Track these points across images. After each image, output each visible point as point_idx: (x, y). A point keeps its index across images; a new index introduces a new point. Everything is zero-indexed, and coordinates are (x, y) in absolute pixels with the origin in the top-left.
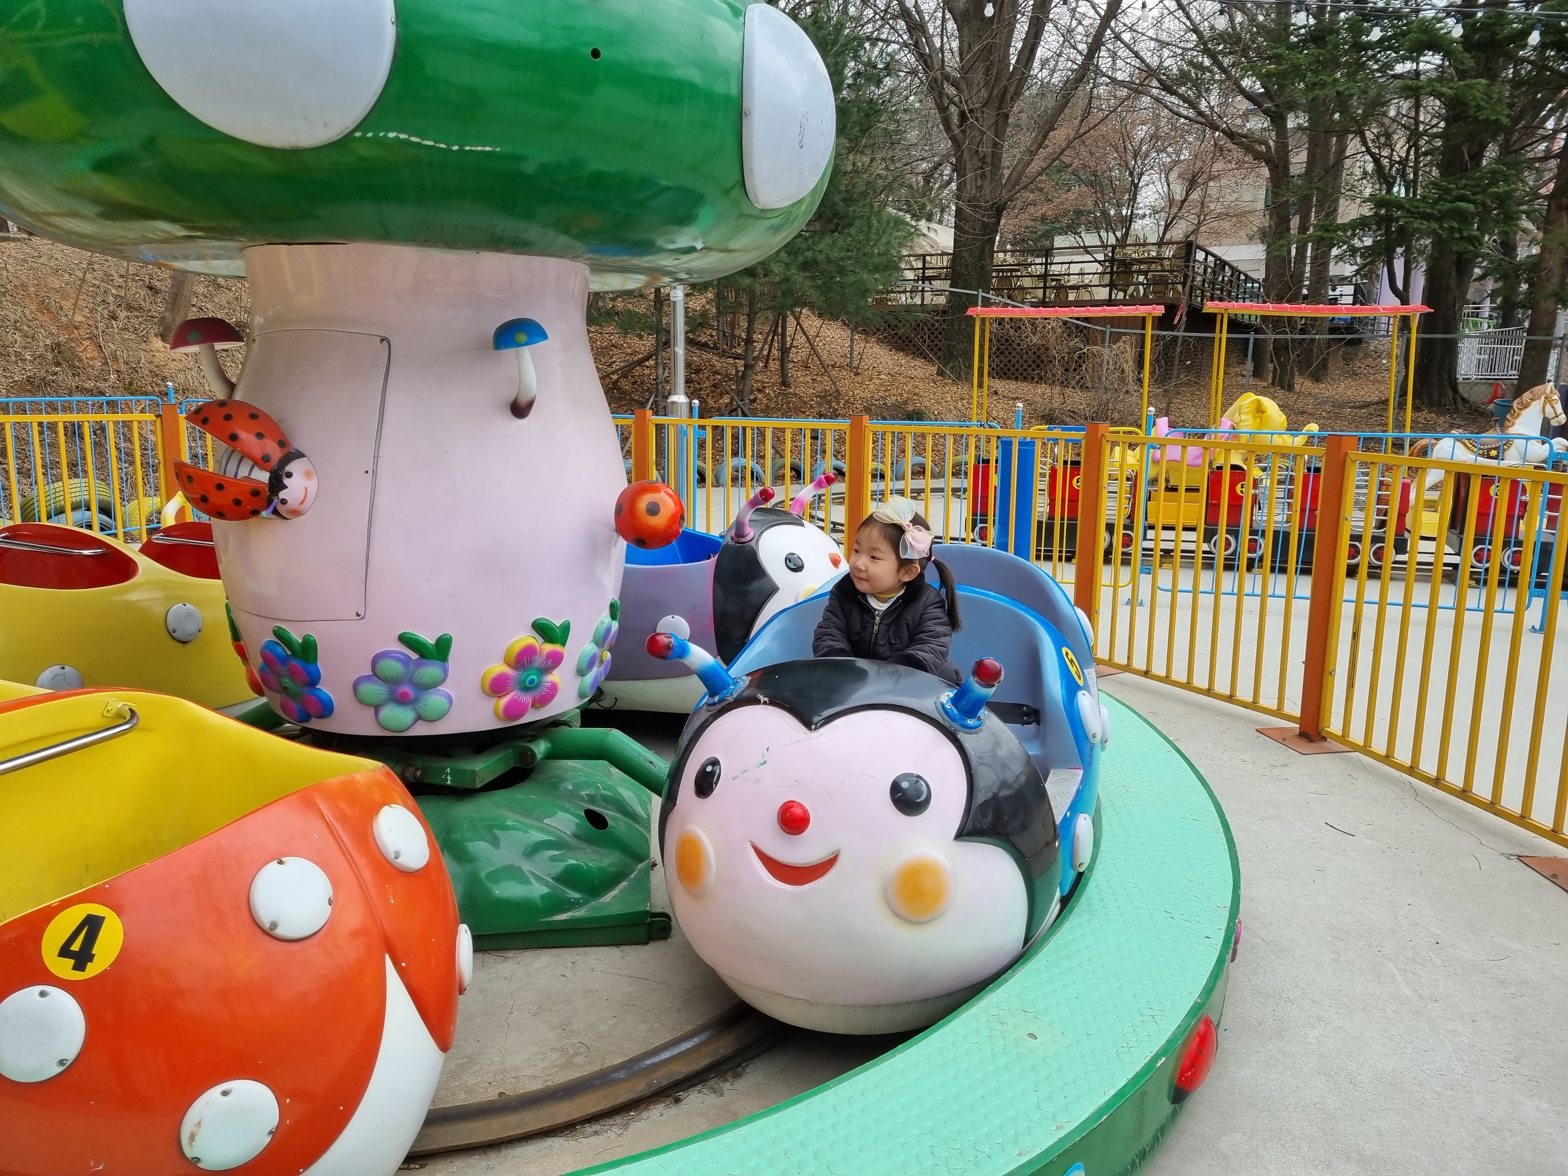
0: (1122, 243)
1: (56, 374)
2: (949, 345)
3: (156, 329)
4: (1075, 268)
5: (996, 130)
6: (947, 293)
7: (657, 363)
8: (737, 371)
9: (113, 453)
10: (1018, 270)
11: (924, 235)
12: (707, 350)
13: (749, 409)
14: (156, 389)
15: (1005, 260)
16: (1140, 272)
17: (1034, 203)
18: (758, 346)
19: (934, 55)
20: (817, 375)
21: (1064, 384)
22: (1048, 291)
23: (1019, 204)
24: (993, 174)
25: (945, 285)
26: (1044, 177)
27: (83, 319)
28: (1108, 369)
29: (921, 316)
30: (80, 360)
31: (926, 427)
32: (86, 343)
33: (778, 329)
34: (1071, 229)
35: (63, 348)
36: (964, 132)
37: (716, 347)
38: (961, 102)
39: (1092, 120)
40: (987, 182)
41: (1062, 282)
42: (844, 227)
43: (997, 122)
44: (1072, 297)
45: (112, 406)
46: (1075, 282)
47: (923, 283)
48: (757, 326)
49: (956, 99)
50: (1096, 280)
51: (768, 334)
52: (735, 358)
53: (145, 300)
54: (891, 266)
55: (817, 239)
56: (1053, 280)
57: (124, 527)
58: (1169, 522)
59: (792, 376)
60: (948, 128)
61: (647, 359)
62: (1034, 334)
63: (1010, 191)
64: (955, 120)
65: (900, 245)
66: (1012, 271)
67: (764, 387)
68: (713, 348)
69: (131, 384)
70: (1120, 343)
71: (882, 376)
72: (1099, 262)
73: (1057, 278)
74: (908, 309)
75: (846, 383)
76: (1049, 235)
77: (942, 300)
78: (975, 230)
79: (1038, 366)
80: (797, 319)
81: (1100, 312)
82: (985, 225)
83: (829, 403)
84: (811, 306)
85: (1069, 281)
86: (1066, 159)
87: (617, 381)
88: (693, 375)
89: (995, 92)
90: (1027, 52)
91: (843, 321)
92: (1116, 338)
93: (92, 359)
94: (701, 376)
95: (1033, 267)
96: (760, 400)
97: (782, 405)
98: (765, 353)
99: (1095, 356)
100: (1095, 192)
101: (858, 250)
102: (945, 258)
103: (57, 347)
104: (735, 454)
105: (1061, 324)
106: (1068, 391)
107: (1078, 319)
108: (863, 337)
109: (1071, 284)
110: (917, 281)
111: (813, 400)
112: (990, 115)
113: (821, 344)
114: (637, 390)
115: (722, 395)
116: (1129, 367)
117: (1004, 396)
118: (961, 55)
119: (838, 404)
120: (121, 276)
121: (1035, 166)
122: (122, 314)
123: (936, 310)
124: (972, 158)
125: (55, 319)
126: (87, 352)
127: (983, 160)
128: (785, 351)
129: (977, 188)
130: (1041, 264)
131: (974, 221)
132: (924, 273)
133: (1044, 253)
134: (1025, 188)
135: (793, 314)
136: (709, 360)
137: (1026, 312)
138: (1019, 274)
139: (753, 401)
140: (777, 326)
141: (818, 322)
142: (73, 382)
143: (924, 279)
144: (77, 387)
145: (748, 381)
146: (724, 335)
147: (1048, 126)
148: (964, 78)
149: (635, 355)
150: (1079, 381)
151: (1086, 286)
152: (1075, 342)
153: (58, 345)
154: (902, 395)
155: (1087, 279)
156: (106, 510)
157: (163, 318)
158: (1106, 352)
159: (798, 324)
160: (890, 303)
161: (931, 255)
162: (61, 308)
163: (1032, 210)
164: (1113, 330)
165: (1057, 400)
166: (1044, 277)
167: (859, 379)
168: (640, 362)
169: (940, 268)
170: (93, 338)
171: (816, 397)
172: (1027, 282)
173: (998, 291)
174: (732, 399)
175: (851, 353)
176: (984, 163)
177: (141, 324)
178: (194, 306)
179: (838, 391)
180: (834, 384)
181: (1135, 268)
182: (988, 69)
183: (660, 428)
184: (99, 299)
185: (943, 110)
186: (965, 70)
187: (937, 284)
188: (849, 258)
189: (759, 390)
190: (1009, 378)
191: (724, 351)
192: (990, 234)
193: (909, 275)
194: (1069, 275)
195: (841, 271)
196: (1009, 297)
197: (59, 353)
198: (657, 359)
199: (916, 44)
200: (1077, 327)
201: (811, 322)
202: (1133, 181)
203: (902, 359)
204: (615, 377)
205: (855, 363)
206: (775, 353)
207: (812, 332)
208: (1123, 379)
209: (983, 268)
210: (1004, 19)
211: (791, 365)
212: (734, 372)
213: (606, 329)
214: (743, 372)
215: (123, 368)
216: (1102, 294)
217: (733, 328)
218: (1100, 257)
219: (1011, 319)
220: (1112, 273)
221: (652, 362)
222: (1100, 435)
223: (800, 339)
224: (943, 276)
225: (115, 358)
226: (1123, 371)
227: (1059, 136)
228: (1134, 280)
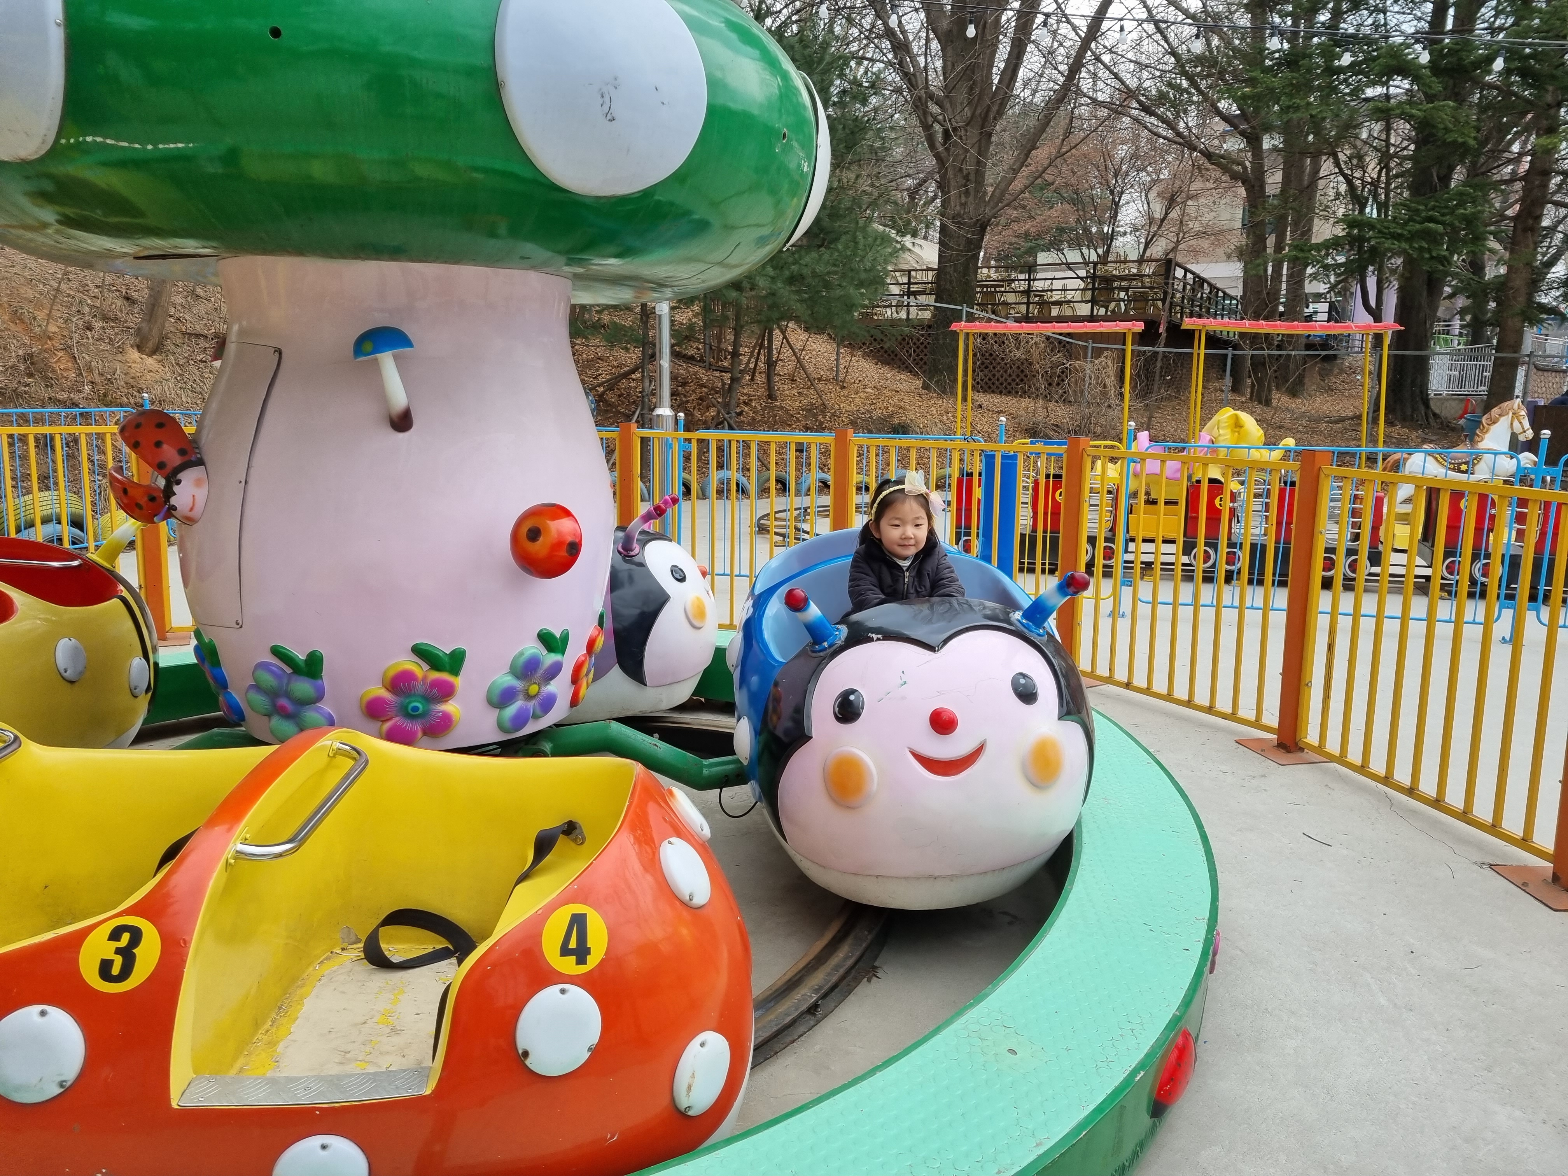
0: (1103, 260)
1: (28, 385)
2: (934, 360)
3: (132, 340)
4: (1057, 285)
5: (980, 148)
6: (932, 308)
7: (643, 376)
8: (724, 384)
9: (85, 465)
10: (1002, 286)
11: (910, 250)
12: (694, 362)
13: (736, 422)
14: (132, 401)
15: (989, 276)
16: (1121, 289)
17: (1017, 220)
18: (745, 359)
19: (918, 74)
20: (803, 388)
21: (1047, 398)
22: (1031, 306)
23: (1003, 221)
24: (977, 191)
25: (930, 300)
26: (1027, 195)
27: (57, 330)
28: (1090, 384)
29: (906, 330)
30: (54, 371)
31: (911, 441)
32: (60, 354)
33: (764, 342)
34: (1055, 245)
35: (36, 359)
36: (948, 150)
37: (702, 361)
38: (945, 121)
39: (1074, 139)
40: (971, 199)
41: (1045, 298)
42: (830, 243)
43: (980, 140)
44: (1055, 312)
45: (86, 418)
46: (1057, 298)
47: (909, 298)
48: (743, 339)
49: (940, 117)
50: (1078, 296)
51: (754, 348)
52: (722, 371)
53: (121, 311)
54: (876, 282)
55: (803, 253)
56: (1036, 296)
57: (95, 541)
58: (1150, 535)
59: (778, 390)
60: (932, 146)
61: (633, 371)
62: (1018, 349)
63: (993, 208)
64: (940, 138)
65: (886, 262)
66: (996, 286)
67: (751, 400)
68: (699, 361)
69: (105, 395)
70: (1102, 359)
71: (868, 390)
72: (1082, 278)
73: (1040, 293)
74: (894, 323)
75: (832, 396)
76: (1032, 252)
77: (927, 315)
78: (959, 246)
79: (1022, 380)
80: (783, 332)
81: (1081, 327)
82: (969, 241)
83: (815, 416)
84: (797, 320)
85: (1051, 297)
86: (1049, 178)
87: (603, 393)
88: (680, 388)
89: (978, 112)
90: (1009, 72)
91: (829, 334)
92: (1098, 353)
93: (67, 369)
94: (687, 388)
95: (1017, 282)
96: (747, 413)
97: (769, 418)
98: (752, 366)
99: (1077, 371)
100: (1077, 210)
101: (844, 265)
102: (930, 273)
103: (29, 358)
104: (720, 466)
105: (1044, 339)
106: (1051, 405)
107: (1061, 334)
108: (849, 350)
109: (1054, 299)
110: (902, 296)
111: (799, 413)
112: (974, 133)
113: (807, 357)
114: (623, 403)
115: (708, 408)
116: (1111, 382)
117: (988, 410)
118: (944, 74)
119: (824, 417)
120: (97, 287)
121: (1018, 184)
122: (98, 325)
123: (921, 325)
124: (955, 175)
125: (28, 330)
126: (61, 363)
127: (967, 178)
128: (771, 364)
129: (961, 204)
130: (1025, 280)
131: (959, 237)
132: (909, 288)
133: (1027, 269)
134: (1008, 205)
135: (779, 327)
136: (695, 374)
137: (1011, 327)
138: (1003, 289)
139: (740, 414)
140: (763, 340)
141: (804, 336)
142: (46, 394)
143: (910, 293)
144: (50, 398)
145: (734, 394)
146: (711, 348)
147: (1029, 144)
148: (947, 97)
149: (621, 368)
150: (1062, 396)
151: (1068, 302)
152: (1058, 357)
153: (31, 356)
154: (887, 408)
155: (1069, 295)
156: (77, 523)
157: (139, 329)
158: (1088, 367)
159: (785, 337)
160: (876, 317)
161: (916, 270)
162: (35, 318)
163: (1015, 226)
164: (1094, 345)
165: (1041, 415)
166: (1027, 292)
167: (845, 392)
168: (626, 375)
169: (925, 283)
170: (67, 349)
171: (803, 410)
172: (1011, 298)
173: (983, 306)
174: (719, 412)
175: (837, 366)
176: (968, 180)
177: (117, 334)
178: (171, 316)
179: (824, 404)
180: (820, 397)
181: (1116, 284)
182: (971, 89)
183: (645, 441)
184: (74, 309)
185: (927, 127)
186: (949, 88)
187: (922, 299)
188: (835, 273)
189: (745, 403)
190: (993, 392)
191: (710, 365)
192: (973, 250)
193: (895, 290)
194: (1052, 290)
195: (827, 285)
196: (994, 312)
197: (32, 363)
198: (643, 372)
199: (901, 64)
200: (1060, 342)
201: (797, 335)
202: (1113, 199)
203: (888, 373)
204: (601, 389)
205: (841, 377)
206: (762, 366)
207: (798, 346)
208: (1104, 394)
209: (967, 283)
210: (987, 40)
211: (777, 378)
212: (720, 385)
213: (593, 342)
214: (730, 385)
215: (98, 379)
216: (1084, 309)
217: (719, 342)
218: (1083, 273)
219: (995, 334)
220: (1093, 289)
221: (638, 375)
222: (1081, 449)
223: (787, 353)
224: (928, 291)
225: (90, 370)
226: (1105, 386)
227: (1042, 154)
228: (1116, 296)
